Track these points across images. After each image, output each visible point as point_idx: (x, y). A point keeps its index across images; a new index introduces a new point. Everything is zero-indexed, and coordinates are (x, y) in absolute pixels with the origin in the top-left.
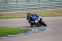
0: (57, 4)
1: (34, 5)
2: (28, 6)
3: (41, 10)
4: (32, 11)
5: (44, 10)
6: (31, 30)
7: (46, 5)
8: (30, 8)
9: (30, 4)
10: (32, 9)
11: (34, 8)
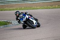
6: (11, 23)
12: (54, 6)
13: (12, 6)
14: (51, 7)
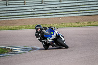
0: (52, 9)
1: (16, 10)
2: (7, 11)
3: (27, 18)
4: (13, 19)
5: (33, 18)
6: (12, 50)
7: (35, 10)
8: (11, 14)
9: (10, 9)
10: (13, 16)
11: (16, 15)
12: (81, 24)
13: (13, 23)
14: (77, 25)
